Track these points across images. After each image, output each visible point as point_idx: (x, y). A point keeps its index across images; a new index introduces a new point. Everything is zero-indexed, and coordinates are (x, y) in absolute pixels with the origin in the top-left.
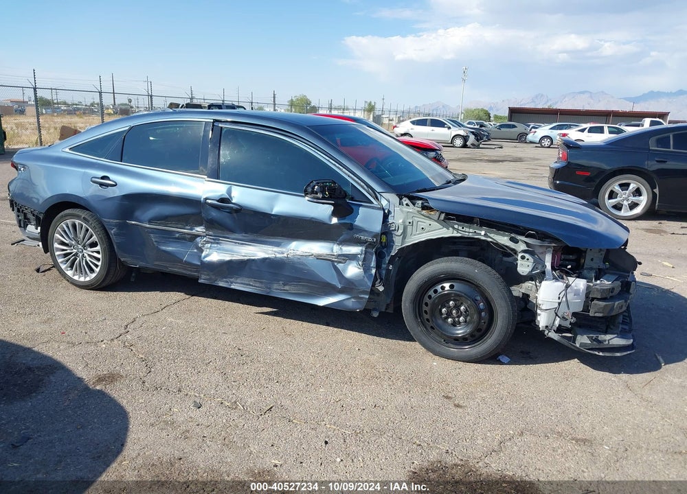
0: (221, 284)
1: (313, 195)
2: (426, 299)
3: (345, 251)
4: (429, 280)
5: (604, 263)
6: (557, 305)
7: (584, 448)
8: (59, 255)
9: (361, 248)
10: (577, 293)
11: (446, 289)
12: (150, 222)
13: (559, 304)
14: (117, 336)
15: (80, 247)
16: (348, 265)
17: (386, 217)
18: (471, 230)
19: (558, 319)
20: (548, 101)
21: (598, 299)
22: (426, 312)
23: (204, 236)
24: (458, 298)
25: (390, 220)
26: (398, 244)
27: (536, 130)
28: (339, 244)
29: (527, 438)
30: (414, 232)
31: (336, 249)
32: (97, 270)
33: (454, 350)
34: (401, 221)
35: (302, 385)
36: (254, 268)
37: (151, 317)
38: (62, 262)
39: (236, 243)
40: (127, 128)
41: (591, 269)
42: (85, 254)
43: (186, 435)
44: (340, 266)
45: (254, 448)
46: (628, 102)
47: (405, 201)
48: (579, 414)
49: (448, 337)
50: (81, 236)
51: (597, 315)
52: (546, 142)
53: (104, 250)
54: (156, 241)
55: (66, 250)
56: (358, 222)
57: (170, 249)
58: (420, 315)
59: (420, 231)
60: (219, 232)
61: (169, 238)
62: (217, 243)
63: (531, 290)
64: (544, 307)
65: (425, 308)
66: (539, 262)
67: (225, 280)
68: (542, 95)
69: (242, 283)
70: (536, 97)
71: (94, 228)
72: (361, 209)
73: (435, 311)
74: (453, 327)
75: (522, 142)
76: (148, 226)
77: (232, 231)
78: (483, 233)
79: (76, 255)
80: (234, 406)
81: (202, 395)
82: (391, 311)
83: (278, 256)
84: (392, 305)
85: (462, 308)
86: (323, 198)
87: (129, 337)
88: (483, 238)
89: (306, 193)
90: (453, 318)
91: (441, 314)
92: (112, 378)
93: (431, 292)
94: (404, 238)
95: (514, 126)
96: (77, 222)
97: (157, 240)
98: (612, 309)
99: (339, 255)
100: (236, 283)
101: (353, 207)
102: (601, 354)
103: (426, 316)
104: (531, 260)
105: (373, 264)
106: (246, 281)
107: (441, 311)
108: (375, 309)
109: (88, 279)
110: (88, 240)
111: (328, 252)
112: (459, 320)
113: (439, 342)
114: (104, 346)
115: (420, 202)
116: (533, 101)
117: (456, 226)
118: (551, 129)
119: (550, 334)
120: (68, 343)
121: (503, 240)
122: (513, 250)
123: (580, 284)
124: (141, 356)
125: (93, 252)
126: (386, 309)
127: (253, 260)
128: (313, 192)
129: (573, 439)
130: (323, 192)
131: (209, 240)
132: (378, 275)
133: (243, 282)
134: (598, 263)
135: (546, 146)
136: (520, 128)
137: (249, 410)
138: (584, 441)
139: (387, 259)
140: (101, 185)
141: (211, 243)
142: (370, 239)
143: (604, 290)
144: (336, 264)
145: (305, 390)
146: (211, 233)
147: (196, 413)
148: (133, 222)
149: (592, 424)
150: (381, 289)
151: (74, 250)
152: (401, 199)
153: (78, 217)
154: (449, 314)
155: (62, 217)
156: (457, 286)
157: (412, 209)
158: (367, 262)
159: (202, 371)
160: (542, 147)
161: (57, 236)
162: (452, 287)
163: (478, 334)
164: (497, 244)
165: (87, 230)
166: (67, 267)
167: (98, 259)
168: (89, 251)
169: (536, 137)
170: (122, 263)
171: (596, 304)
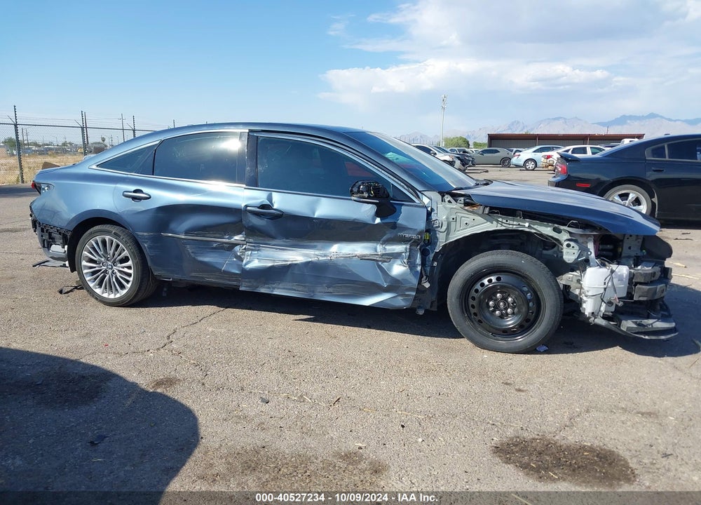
0: (263, 290)
1: (359, 195)
2: (473, 293)
3: (389, 250)
4: (475, 274)
5: (641, 250)
6: (602, 291)
7: (651, 420)
8: (87, 273)
9: (404, 246)
10: (620, 278)
11: (493, 281)
12: (187, 233)
13: (605, 289)
14: (162, 345)
15: (110, 263)
16: (393, 264)
17: (429, 214)
18: (515, 223)
19: (604, 305)
20: (524, 127)
21: (641, 284)
22: (473, 306)
23: (244, 244)
24: (505, 290)
25: (434, 217)
26: (442, 240)
27: (520, 153)
28: (382, 244)
29: (594, 414)
30: (458, 228)
31: (380, 249)
32: (129, 286)
33: (503, 343)
34: (444, 217)
35: (362, 379)
36: (296, 272)
37: (190, 328)
38: (90, 280)
39: (277, 249)
40: (158, 142)
41: (629, 257)
42: (116, 271)
43: (262, 427)
44: (384, 265)
45: (334, 434)
46: (602, 127)
47: (448, 198)
48: (637, 392)
49: (497, 329)
50: (112, 252)
51: (641, 299)
52: (531, 165)
53: (136, 264)
54: (192, 252)
55: (95, 267)
56: (401, 221)
57: (206, 259)
58: (467, 310)
59: (464, 226)
60: (260, 239)
61: (206, 248)
62: (258, 250)
63: (572, 281)
64: (590, 294)
65: (471, 302)
66: (584, 250)
67: (266, 286)
68: (518, 122)
69: (284, 289)
70: (513, 124)
71: (125, 243)
72: (403, 208)
73: (483, 305)
74: (500, 320)
75: (505, 166)
76: (183, 237)
77: (273, 238)
78: (527, 225)
79: (105, 271)
80: (301, 399)
81: (267, 392)
82: (434, 309)
83: (321, 258)
84: (436, 303)
85: (510, 299)
86: (369, 197)
87: (174, 346)
88: (528, 230)
89: (352, 193)
90: (501, 310)
91: (488, 306)
92: (170, 382)
93: (478, 286)
94: (448, 234)
95: (497, 151)
96: (107, 238)
97: (193, 250)
98: (655, 293)
99: (383, 255)
100: (278, 288)
101: (395, 206)
102: (647, 337)
103: (473, 311)
104: (577, 247)
105: (418, 261)
106: (289, 285)
107: (488, 304)
108: (419, 307)
109: (118, 296)
110: (119, 255)
111: (372, 252)
112: (507, 312)
113: (488, 336)
114: (152, 355)
115: (462, 199)
116: (510, 129)
117: (500, 219)
118: (534, 152)
119: (596, 320)
120: (114, 353)
121: (547, 230)
122: (557, 240)
123: (623, 270)
124: (192, 362)
125: (123, 267)
126: (431, 307)
127: (296, 264)
128: (359, 192)
129: (639, 413)
130: (368, 191)
131: (249, 247)
132: (423, 272)
133: (286, 287)
134: (635, 251)
135: (531, 168)
136: (503, 153)
137: (317, 402)
138: (650, 414)
139: (431, 256)
140: (134, 198)
141: (252, 250)
142: (414, 236)
143: (646, 274)
144: (380, 263)
145: (366, 384)
146: (251, 240)
147: (266, 408)
148: (170, 235)
149: (651, 399)
150: (427, 285)
151: (103, 267)
152: (443, 196)
153: (108, 233)
154: (496, 307)
155: (91, 233)
156: (504, 278)
157: (454, 205)
158: (412, 260)
159: (259, 371)
160: (527, 170)
161: (85, 253)
162: (498, 279)
163: (527, 325)
164: (541, 235)
165: (118, 246)
166: (95, 285)
167: (129, 275)
168: (119, 267)
169: (520, 160)
170: (154, 277)
171: (640, 288)
